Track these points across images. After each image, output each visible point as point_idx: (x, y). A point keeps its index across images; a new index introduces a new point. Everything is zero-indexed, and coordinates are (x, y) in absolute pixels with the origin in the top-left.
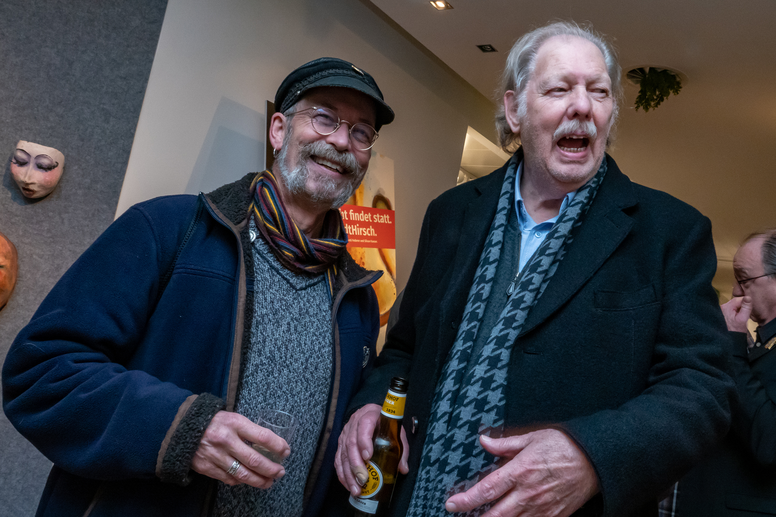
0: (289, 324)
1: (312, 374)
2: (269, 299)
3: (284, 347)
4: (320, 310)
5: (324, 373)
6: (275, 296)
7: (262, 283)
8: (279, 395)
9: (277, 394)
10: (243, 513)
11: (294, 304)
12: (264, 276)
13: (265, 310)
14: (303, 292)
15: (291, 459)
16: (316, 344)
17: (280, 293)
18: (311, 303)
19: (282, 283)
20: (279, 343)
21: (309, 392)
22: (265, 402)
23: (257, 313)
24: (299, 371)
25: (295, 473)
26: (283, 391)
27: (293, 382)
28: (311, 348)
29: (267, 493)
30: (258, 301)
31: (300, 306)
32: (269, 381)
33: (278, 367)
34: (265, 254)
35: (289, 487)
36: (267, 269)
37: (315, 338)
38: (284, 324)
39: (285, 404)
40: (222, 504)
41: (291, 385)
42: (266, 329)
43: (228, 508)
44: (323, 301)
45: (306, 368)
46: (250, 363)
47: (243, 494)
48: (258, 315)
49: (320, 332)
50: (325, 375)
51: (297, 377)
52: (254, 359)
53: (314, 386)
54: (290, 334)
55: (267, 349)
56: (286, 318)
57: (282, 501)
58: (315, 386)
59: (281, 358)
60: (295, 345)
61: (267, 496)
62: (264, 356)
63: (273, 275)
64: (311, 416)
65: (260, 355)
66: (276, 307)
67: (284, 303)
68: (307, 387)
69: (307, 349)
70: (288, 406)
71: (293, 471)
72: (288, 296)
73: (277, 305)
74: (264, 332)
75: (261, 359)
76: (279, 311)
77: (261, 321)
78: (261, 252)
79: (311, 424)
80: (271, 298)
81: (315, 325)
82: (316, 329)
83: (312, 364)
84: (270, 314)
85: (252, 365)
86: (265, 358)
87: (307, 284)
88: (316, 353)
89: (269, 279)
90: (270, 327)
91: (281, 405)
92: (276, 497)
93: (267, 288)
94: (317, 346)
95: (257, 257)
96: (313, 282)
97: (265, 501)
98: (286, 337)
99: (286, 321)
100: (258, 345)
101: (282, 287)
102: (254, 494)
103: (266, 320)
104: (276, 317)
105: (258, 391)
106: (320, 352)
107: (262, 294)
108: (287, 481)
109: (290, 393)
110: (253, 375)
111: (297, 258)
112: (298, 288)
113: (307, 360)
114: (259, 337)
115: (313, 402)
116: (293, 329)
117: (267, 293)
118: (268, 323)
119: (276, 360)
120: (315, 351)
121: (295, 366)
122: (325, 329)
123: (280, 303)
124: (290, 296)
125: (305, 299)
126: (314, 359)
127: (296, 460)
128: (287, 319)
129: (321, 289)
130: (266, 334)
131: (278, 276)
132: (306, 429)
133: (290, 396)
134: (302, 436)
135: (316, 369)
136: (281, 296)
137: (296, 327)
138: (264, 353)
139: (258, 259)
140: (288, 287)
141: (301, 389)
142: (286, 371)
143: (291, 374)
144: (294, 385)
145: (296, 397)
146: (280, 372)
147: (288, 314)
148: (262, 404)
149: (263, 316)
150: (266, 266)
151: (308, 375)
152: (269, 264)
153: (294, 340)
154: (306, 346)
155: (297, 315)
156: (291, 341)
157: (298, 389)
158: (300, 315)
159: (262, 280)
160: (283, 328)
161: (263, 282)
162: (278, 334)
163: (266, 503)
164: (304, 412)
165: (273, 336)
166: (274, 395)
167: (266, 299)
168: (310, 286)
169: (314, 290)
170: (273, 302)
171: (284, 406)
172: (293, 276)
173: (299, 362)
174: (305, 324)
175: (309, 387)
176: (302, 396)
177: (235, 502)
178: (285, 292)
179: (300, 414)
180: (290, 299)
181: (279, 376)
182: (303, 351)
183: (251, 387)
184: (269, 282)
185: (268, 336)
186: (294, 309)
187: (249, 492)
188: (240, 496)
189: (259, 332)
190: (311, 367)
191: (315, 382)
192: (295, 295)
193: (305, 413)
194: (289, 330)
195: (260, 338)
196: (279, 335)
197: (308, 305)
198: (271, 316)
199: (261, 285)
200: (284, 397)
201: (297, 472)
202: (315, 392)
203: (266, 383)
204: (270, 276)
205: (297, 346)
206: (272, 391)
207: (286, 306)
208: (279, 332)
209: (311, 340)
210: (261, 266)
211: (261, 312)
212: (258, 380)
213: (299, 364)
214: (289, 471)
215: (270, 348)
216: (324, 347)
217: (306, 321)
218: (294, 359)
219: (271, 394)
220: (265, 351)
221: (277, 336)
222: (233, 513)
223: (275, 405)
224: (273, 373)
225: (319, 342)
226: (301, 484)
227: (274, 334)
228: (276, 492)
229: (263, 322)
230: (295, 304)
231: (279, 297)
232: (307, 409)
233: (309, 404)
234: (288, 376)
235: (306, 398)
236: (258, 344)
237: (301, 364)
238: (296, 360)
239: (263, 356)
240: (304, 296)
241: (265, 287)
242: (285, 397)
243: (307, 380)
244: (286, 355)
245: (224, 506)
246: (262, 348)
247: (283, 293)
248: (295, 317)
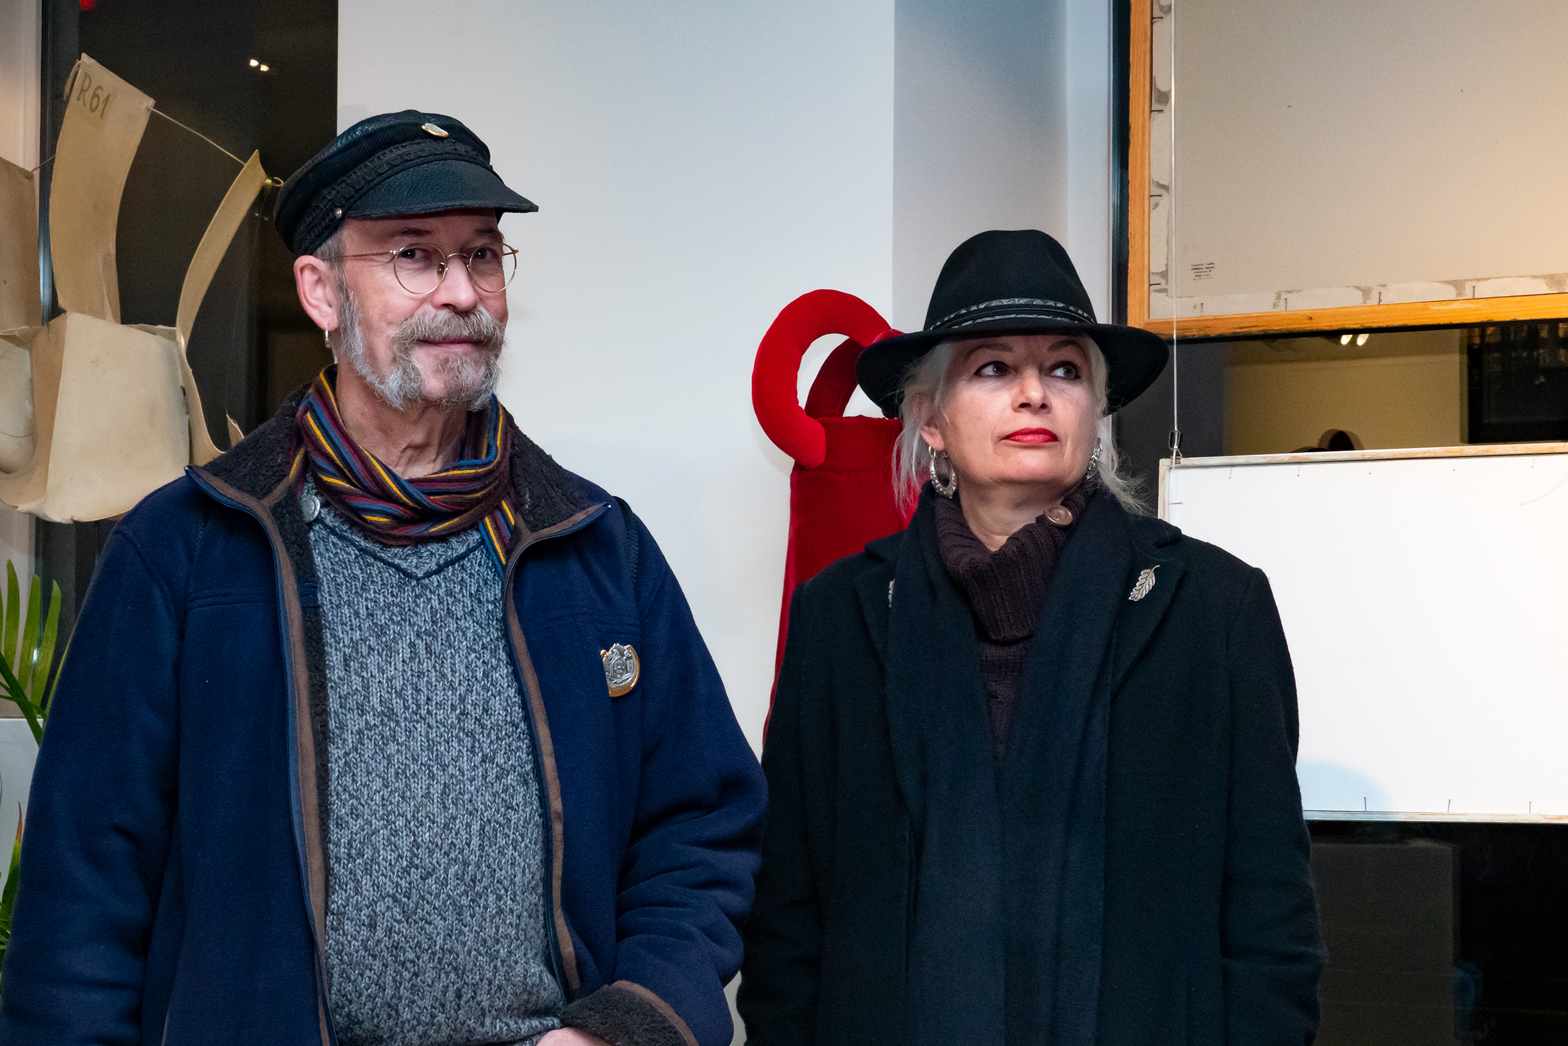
0: (412, 645)
1: (479, 721)
2: (363, 612)
3: (409, 688)
4: (480, 602)
5: (506, 715)
6: (375, 602)
7: (346, 585)
8: (414, 771)
9: (410, 771)
11: (417, 605)
12: (350, 571)
13: (358, 633)
14: (434, 578)
16: (476, 666)
17: (386, 594)
18: (456, 595)
19: (387, 574)
20: (398, 684)
21: (480, 754)
22: (387, 788)
23: (344, 642)
24: (450, 722)
26: (422, 763)
27: (440, 743)
28: (468, 675)
30: (341, 620)
31: (432, 607)
32: (388, 752)
33: (403, 725)
34: (345, 531)
36: (353, 556)
37: (473, 655)
38: (403, 648)
39: (429, 784)
41: (437, 750)
42: (367, 665)
44: (485, 584)
45: (464, 713)
46: (347, 731)
48: (345, 646)
49: (483, 644)
50: (511, 718)
51: (448, 734)
52: (353, 723)
53: (489, 741)
54: (419, 661)
55: (375, 701)
56: (406, 637)
58: (491, 742)
59: (406, 708)
60: (433, 679)
62: (371, 713)
63: (368, 565)
65: (363, 712)
66: (381, 621)
67: (396, 610)
68: (473, 747)
69: (460, 681)
70: (435, 786)
72: (402, 595)
73: (383, 617)
74: (363, 671)
75: (366, 719)
76: (389, 626)
77: (354, 654)
78: (337, 529)
80: (367, 608)
81: (470, 634)
82: (474, 640)
83: (476, 704)
84: (371, 638)
85: (352, 733)
86: (374, 715)
87: (442, 562)
88: (480, 682)
89: (360, 576)
90: (372, 661)
91: (421, 788)
93: (356, 592)
94: (480, 669)
95: (333, 542)
96: (455, 555)
98: (412, 670)
99: (406, 641)
100: (355, 697)
101: (387, 581)
103: (364, 650)
104: (384, 640)
105: (369, 773)
106: (490, 679)
107: (349, 605)
109: (438, 763)
110: (356, 750)
111: (400, 521)
112: (419, 576)
113: (462, 699)
114: (354, 682)
116: (424, 652)
117: (358, 601)
118: (369, 653)
119: (399, 714)
120: (476, 679)
121: (440, 715)
122: (496, 635)
123: (389, 611)
124: (406, 594)
125: (442, 592)
126: (478, 694)
128: (408, 637)
129: (480, 562)
130: (367, 673)
131: (379, 563)
133: (437, 769)
135: (485, 710)
136: (388, 599)
137: (427, 646)
138: (369, 707)
140: (400, 578)
142: (421, 727)
143: (434, 730)
144: (443, 748)
145: (451, 767)
146: (410, 732)
147: (408, 628)
148: (381, 793)
149: (355, 645)
150: (353, 553)
151: (470, 725)
152: (356, 547)
153: (428, 671)
154: (457, 674)
155: (429, 624)
156: (423, 674)
157: (455, 753)
158: (434, 622)
159: (346, 581)
160: (401, 655)
161: (349, 585)
162: (393, 668)
164: (475, 792)
165: (383, 675)
166: (404, 772)
167: (357, 614)
168: (450, 563)
169: (463, 567)
170: (372, 615)
171: (428, 788)
172: (409, 555)
173: (446, 707)
174: (448, 636)
175: (477, 744)
176: (465, 764)
178: (395, 591)
179: (466, 797)
180: (408, 601)
181: (409, 738)
182: (451, 685)
183: (356, 769)
184: (361, 580)
185: (372, 676)
186: (421, 615)
189: (353, 673)
190: (475, 708)
191: (489, 735)
192: (417, 590)
193: (478, 792)
194: (414, 655)
195: (356, 684)
196: (395, 669)
197: (450, 600)
198: (372, 641)
199: (344, 591)
200: (425, 772)
202: (495, 752)
203: (384, 757)
204: (361, 569)
205: (437, 680)
206: (399, 768)
207: (401, 615)
208: (395, 664)
209: (465, 661)
210: (341, 557)
211: (352, 639)
212: (366, 756)
213: (447, 711)
215: (381, 696)
216: (494, 669)
217: (449, 630)
218: (434, 703)
219: (397, 773)
220: (371, 704)
221: (393, 673)
223: (410, 790)
224: (395, 737)
225: (484, 662)
227: (384, 670)
229: (357, 653)
230: (422, 605)
231: (384, 601)
232: (482, 785)
233: (485, 777)
234: (427, 736)
235: (475, 765)
236: (355, 694)
237: (452, 710)
238: (440, 705)
239: (369, 713)
240: (439, 586)
241: (354, 591)
242: (427, 771)
243: (471, 734)
244: (417, 701)
246: (364, 699)
247: (392, 592)
248: (423, 629)
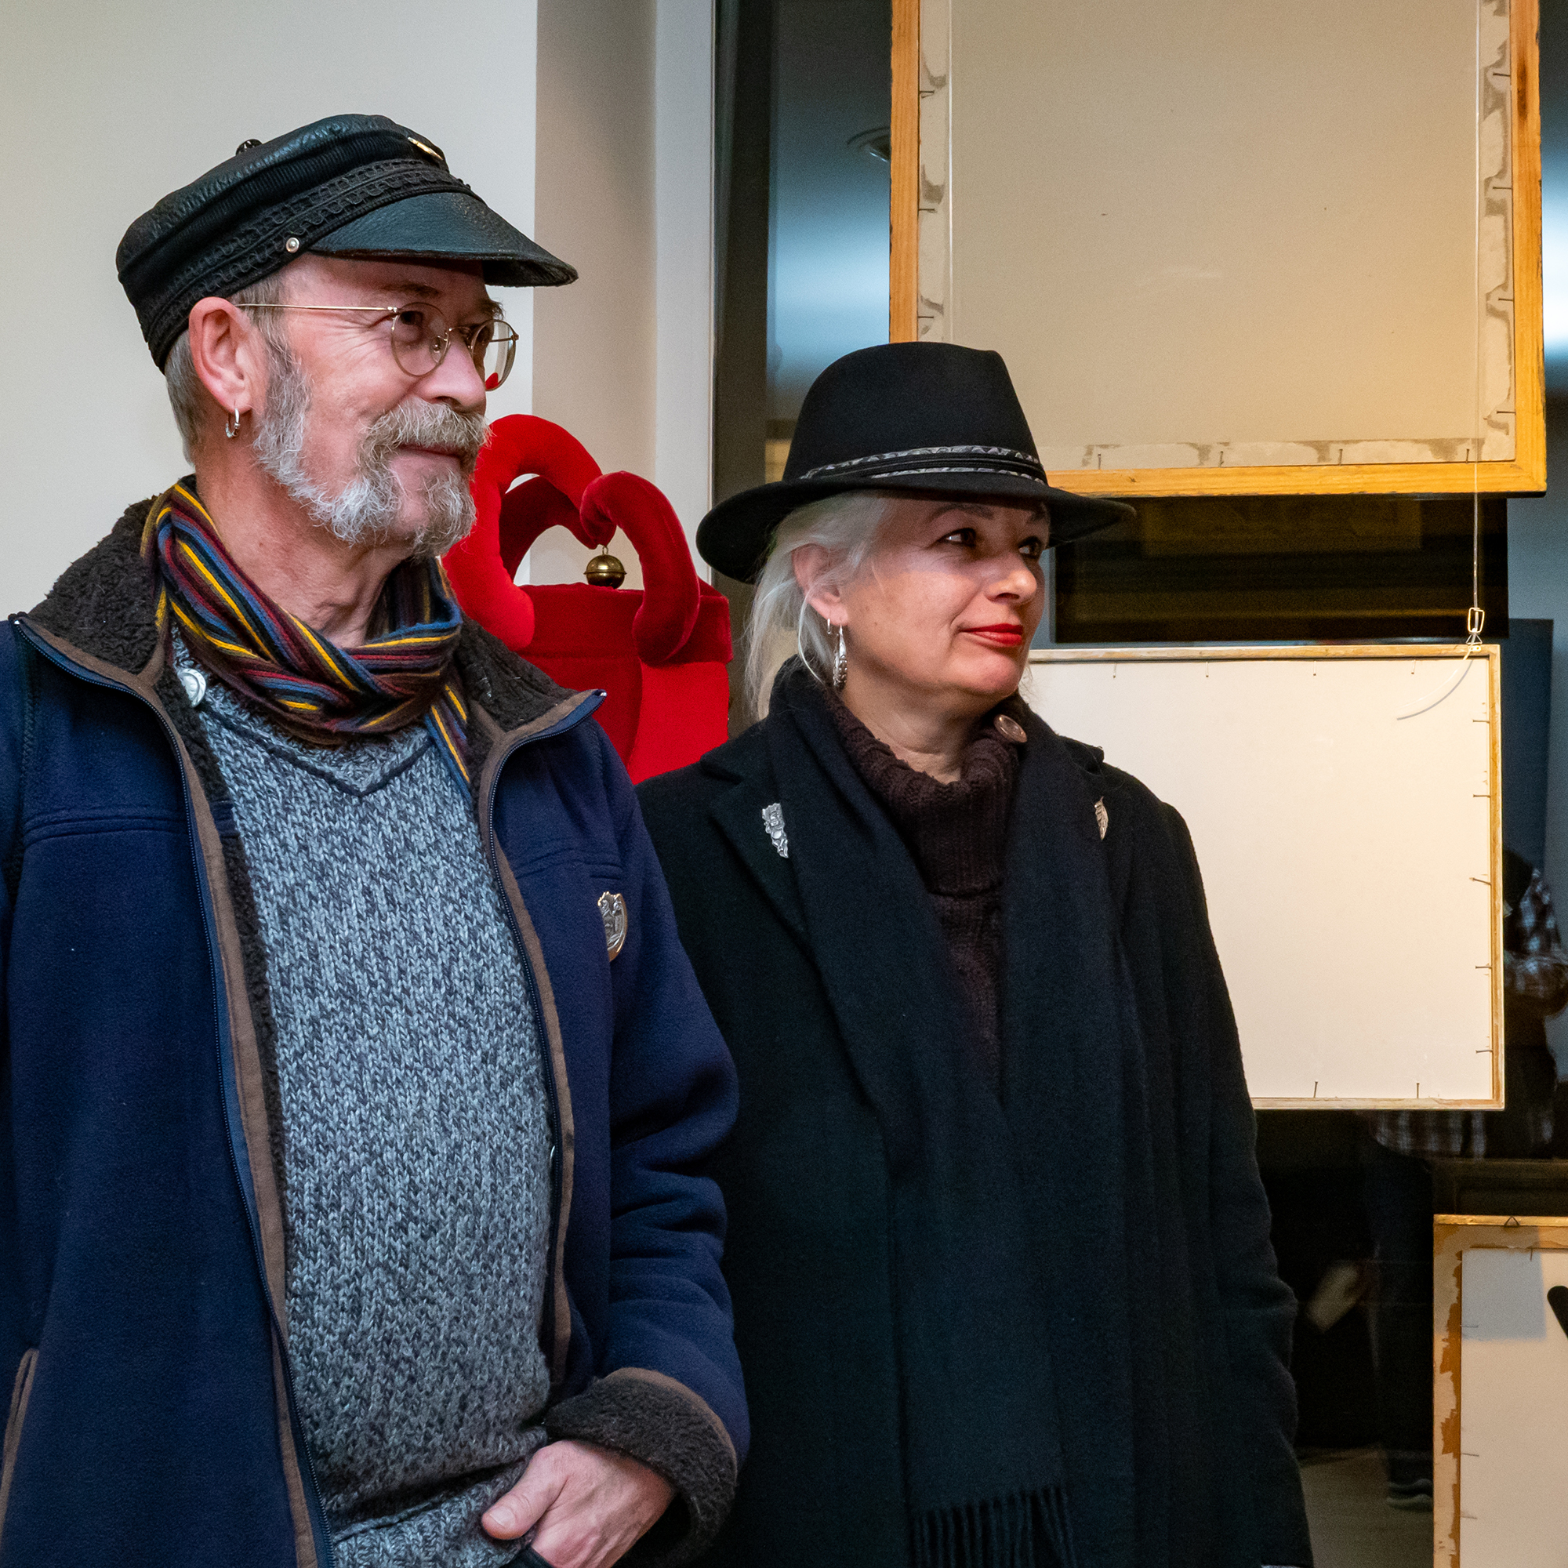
0: (367, 892)
1: (472, 1002)
2: (292, 842)
3: (372, 954)
4: (444, 829)
5: (504, 994)
6: (306, 828)
7: (261, 804)
8: (397, 1078)
9: (391, 1077)
10: (391, 1393)
11: (365, 834)
12: (261, 783)
13: (292, 874)
14: (381, 794)
15: (479, 1233)
16: (458, 923)
17: (318, 816)
18: (412, 819)
19: (315, 788)
20: (357, 949)
21: (479, 1052)
22: (365, 1104)
23: (274, 888)
24: (434, 1005)
25: (499, 1264)
26: (406, 1067)
27: (426, 1036)
28: (449, 936)
29: (439, 1329)
30: (265, 855)
31: (383, 835)
32: (358, 1050)
33: (372, 1009)
34: (245, 723)
35: (494, 1305)
36: (262, 760)
37: (451, 908)
38: (354, 895)
39: (420, 1096)
40: (330, 1380)
41: (423, 1046)
42: (310, 922)
43: (348, 1387)
44: (445, 803)
45: (451, 991)
46: (295, 1020)
47: (376, 1344)
48: (276, 894)
49: (460, 890)
50: (510, 997)
51: (434, 1022)
52: (301, 1007)
53: (487, 1033)
54: (380, 916)
55: (328, 974)
56: (356, 880)
57: (484, 1342)
58: (491, 1034)
59: (374, 984)
60: (403, 941)
61: (442, 1337)
62: (326, 993)
63: (285, 773)
64: (501, 1113)
65: (314, 993)
66: (319, 856)
67: (337, 840)
68: (469, 1041)
69: (440, 944)
70: (429, 1100)
71: (493, 1261)
72: (342, 818)
73: (321, 851)
74: (306, 931)
75: (320, 1003)
76: (331, 864)
77: (291, 906)
78: (232, 720)
79: (507, 1133)
80: (297, 838)
81: (440, 874)
82: (448, 884)
83: (465, 978)
84: (309, 882)
85: (302, 1023)
86: (330, 996)
87: (387, 771)
88: (466, 947)
89: (278, 789)
90: (318, 915)
91: (411, 1102)
92: (466, 1334)
93: (278, 814)
94: (463, 926)
95: (227, 738)
96: (401, 761)
97: (440, 1352)
98: (372, 929)
99: (357, 886)
100: (301, 969)
101: (318, 799)
102: (407, 1340)
103: (303, 899)
104: (327, 884)
105: (335, 1083)
106: (478, 941)
107: (271, 833)
108: (484, 1289)
109: (427, 1066)
110: (312, 1049)
111: (330, 710)
112: (362, 790)
113: (447, 972)
114: (296, 948)
115: (498, 1076)
116: (385, 902)
117: (282, 827)
118: (311, 904)
119: (363, 994)
120: (461, 942)
121: (420, 995)
122: (473, 878)
123: (327, 842)
124: (347, 817)
125: (393, 813)
126: (467, 963)
127: (491, 1232)
128: (359, 880)
129: (431, 771)
130: (313, 935)
131: (299, 771)
132: (499, 1148)
133: (428, 1074)
134: (492, 1169)
135: (479, 987)
136: (323, 825)
137: (388, 894)
138: (322, 984)
139: (230, 742)
140: (334, 793)
141: (454, 1048)
142: (397, 1014)
143: (415, 1018)
144: (431, 1044)
145: (445, 1071)
146: (383, 1020)
147: (356, 866)
148: (357, 1112)
149: (290, 892)
150: (259, 754)
151: (462, 1009)
152: (265, 746)
153: (394, 930)
154: (434, 935)
155: (383, 861)
156: (388, 934)
157: (446, 1050)
158: (392, 859)
159: (259, 796)
160: (354, 907)
161: (263, 802)
162: (346, 926)
163: (444, 1354)
164: (478, 1107)
165: (334, 935)
166: (384, 1081)
167: (284, 845)
168: (396, 772)
169: (413, 781)
170: (306, 848)
171: (420, 1103)
172: (341, 760)
173: (426, 982)
174: (413, 879)
175: (473, 1037)
176: (462, 1066)
177: (361, 1368)
178: (331, 812)
179: (470, 1113)
180: (351, 826)
181: (383, 1030)
182: (428, 950)
183: (316, 1077)
184: (280, 795)
185: (320, 938)
186: (370, 847)
187: (391, 1335)
188: (368, 1352)
189: (293, 934)
190: (465, 985)
191: (487, 1023)
192: (361, 811)
193: (482, 1107)
194: (372, 908)
195: (301, 951)
196: (349, 927)
197: (407, 827)
198: (312, 886)
199: (259, 811)
200: (412, 1079)
201: (504, 1262)
202: (496, 1047)
203: (352, 1058)
204: (277, 779)
205: (408, 944)
206: (376, 1073)
207: (344, 847)
208: (348, 920)
209: (442, 915)
210: (244, 760)
211: (284, 883)
212: (327, 1057)
213: (429, 988)
214: (481, 1263)
215: (336, 967)
216: (482, 926)
217: (413, 871)
218: (409, 977)
219: (374, 1082)
220: (324, 979)
221: (347, 933)
222: (365, 1396)
223: (396, 1106)
224: (363, 1028)
225: (466, 917)
226: (522, 1293)
227: (334, 930)
228: (462, 1321)
229: (295, 905)
230: (370, 834)
231: (318, 827)
232: (486, 1096)
233: (488, 1083)
234: (407, 1026)
235: (475, 1068)
236: (301, 965)
237: (435, 987)
238: (417, 980)
239: (323, 993)
240: (388, 805)
241: (273, 812)
242: (416, 1078)
243: (464, 1022)
244: (386, 974)
245: (336, 1384)
246: (313, 973)
247: (326, 814)
248: (378, 869)
